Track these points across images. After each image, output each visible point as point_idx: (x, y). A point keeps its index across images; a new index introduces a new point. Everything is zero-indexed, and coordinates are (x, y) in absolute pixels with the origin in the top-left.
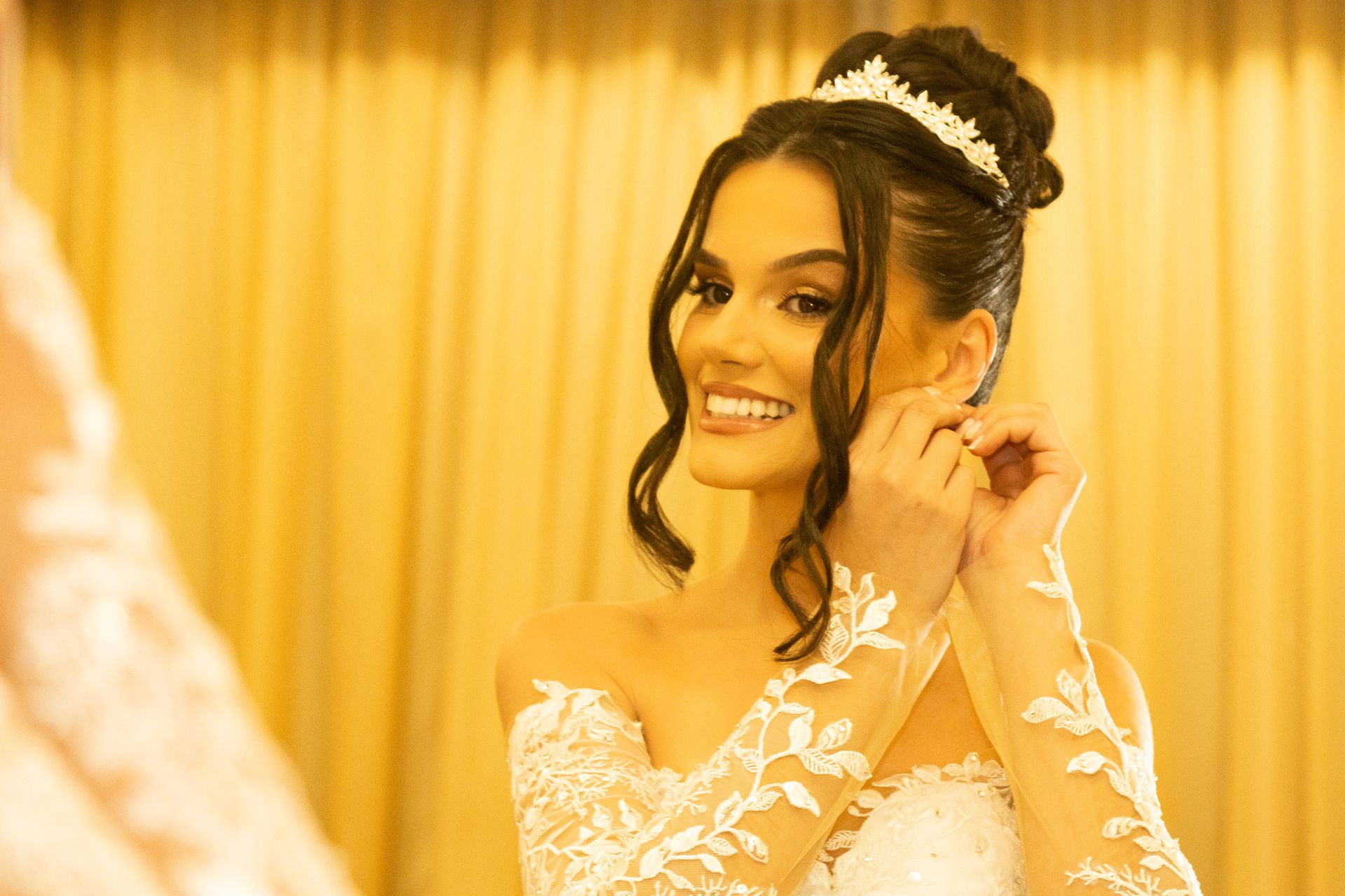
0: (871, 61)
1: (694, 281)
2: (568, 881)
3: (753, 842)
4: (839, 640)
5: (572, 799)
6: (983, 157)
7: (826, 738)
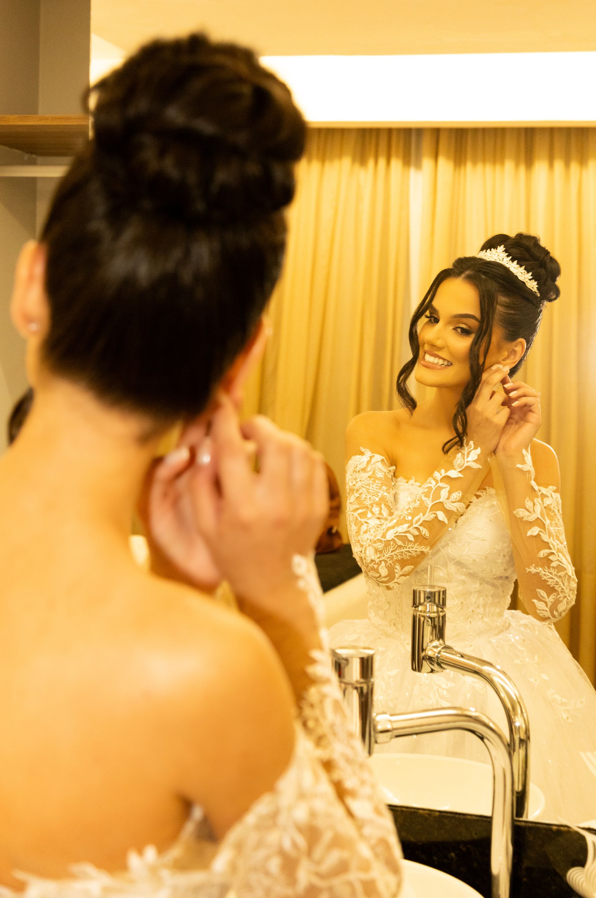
0: (500, 246)
1: (428, 313)
2: (362, 533)
3: (425, 532)
4: (461, 463)
5: (367, 499)
6: (533, 285)
7: (453, 497)
